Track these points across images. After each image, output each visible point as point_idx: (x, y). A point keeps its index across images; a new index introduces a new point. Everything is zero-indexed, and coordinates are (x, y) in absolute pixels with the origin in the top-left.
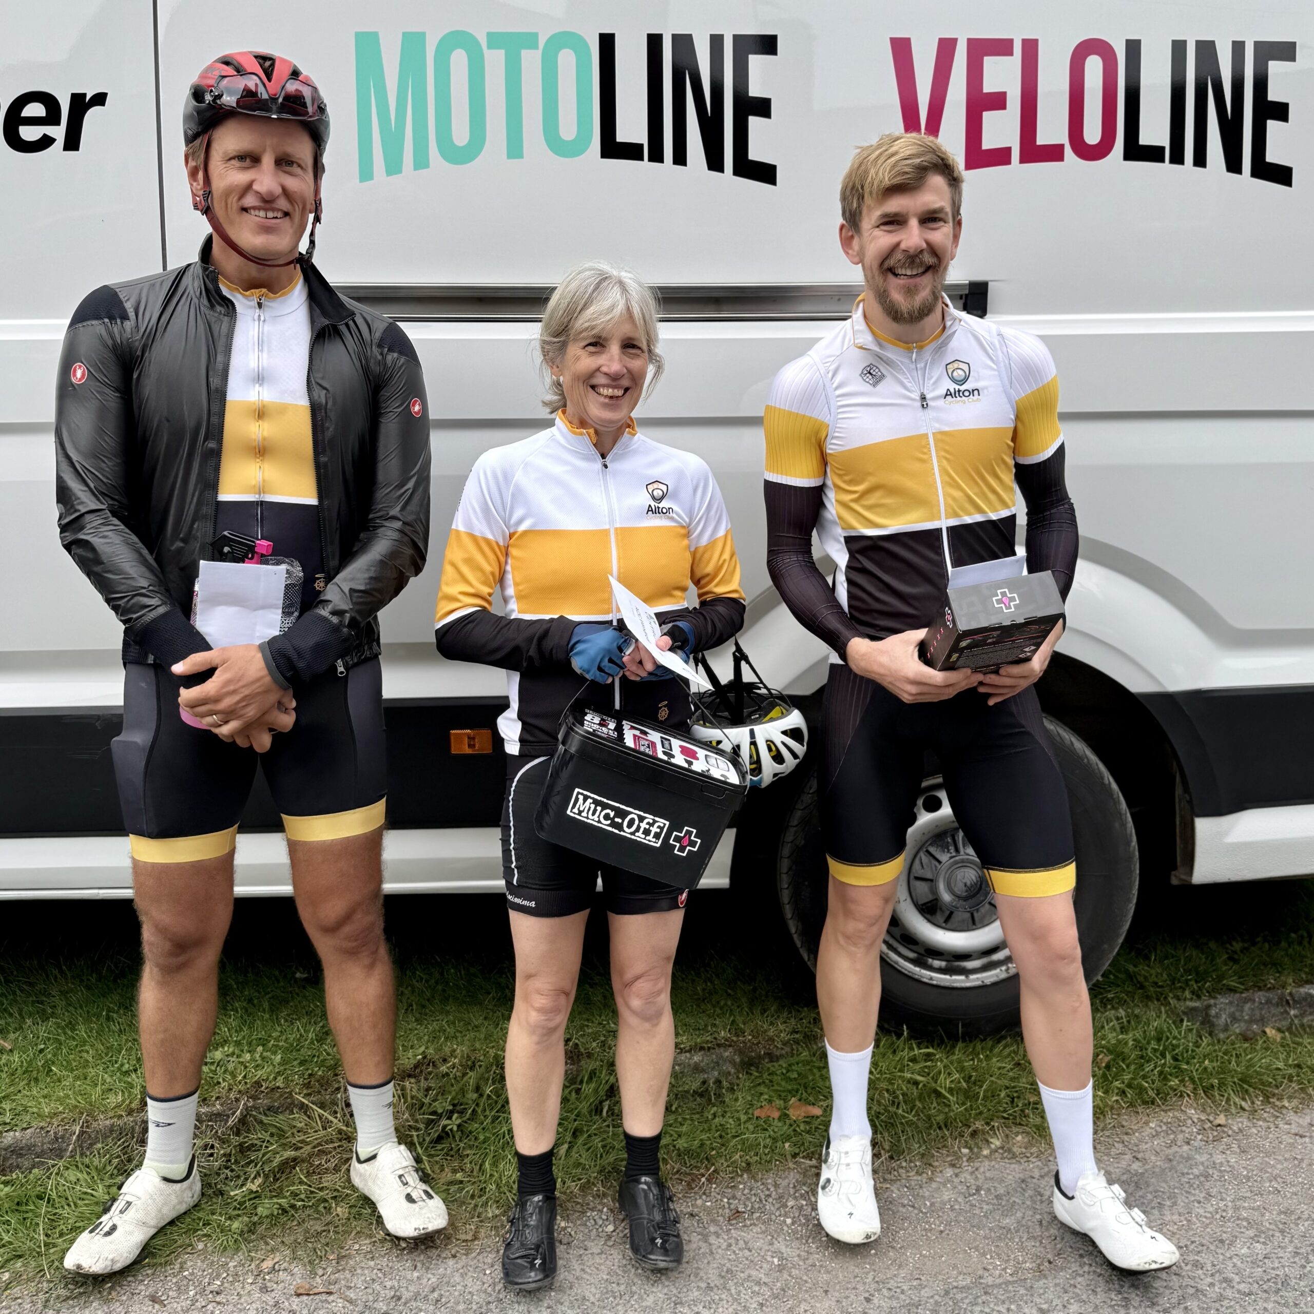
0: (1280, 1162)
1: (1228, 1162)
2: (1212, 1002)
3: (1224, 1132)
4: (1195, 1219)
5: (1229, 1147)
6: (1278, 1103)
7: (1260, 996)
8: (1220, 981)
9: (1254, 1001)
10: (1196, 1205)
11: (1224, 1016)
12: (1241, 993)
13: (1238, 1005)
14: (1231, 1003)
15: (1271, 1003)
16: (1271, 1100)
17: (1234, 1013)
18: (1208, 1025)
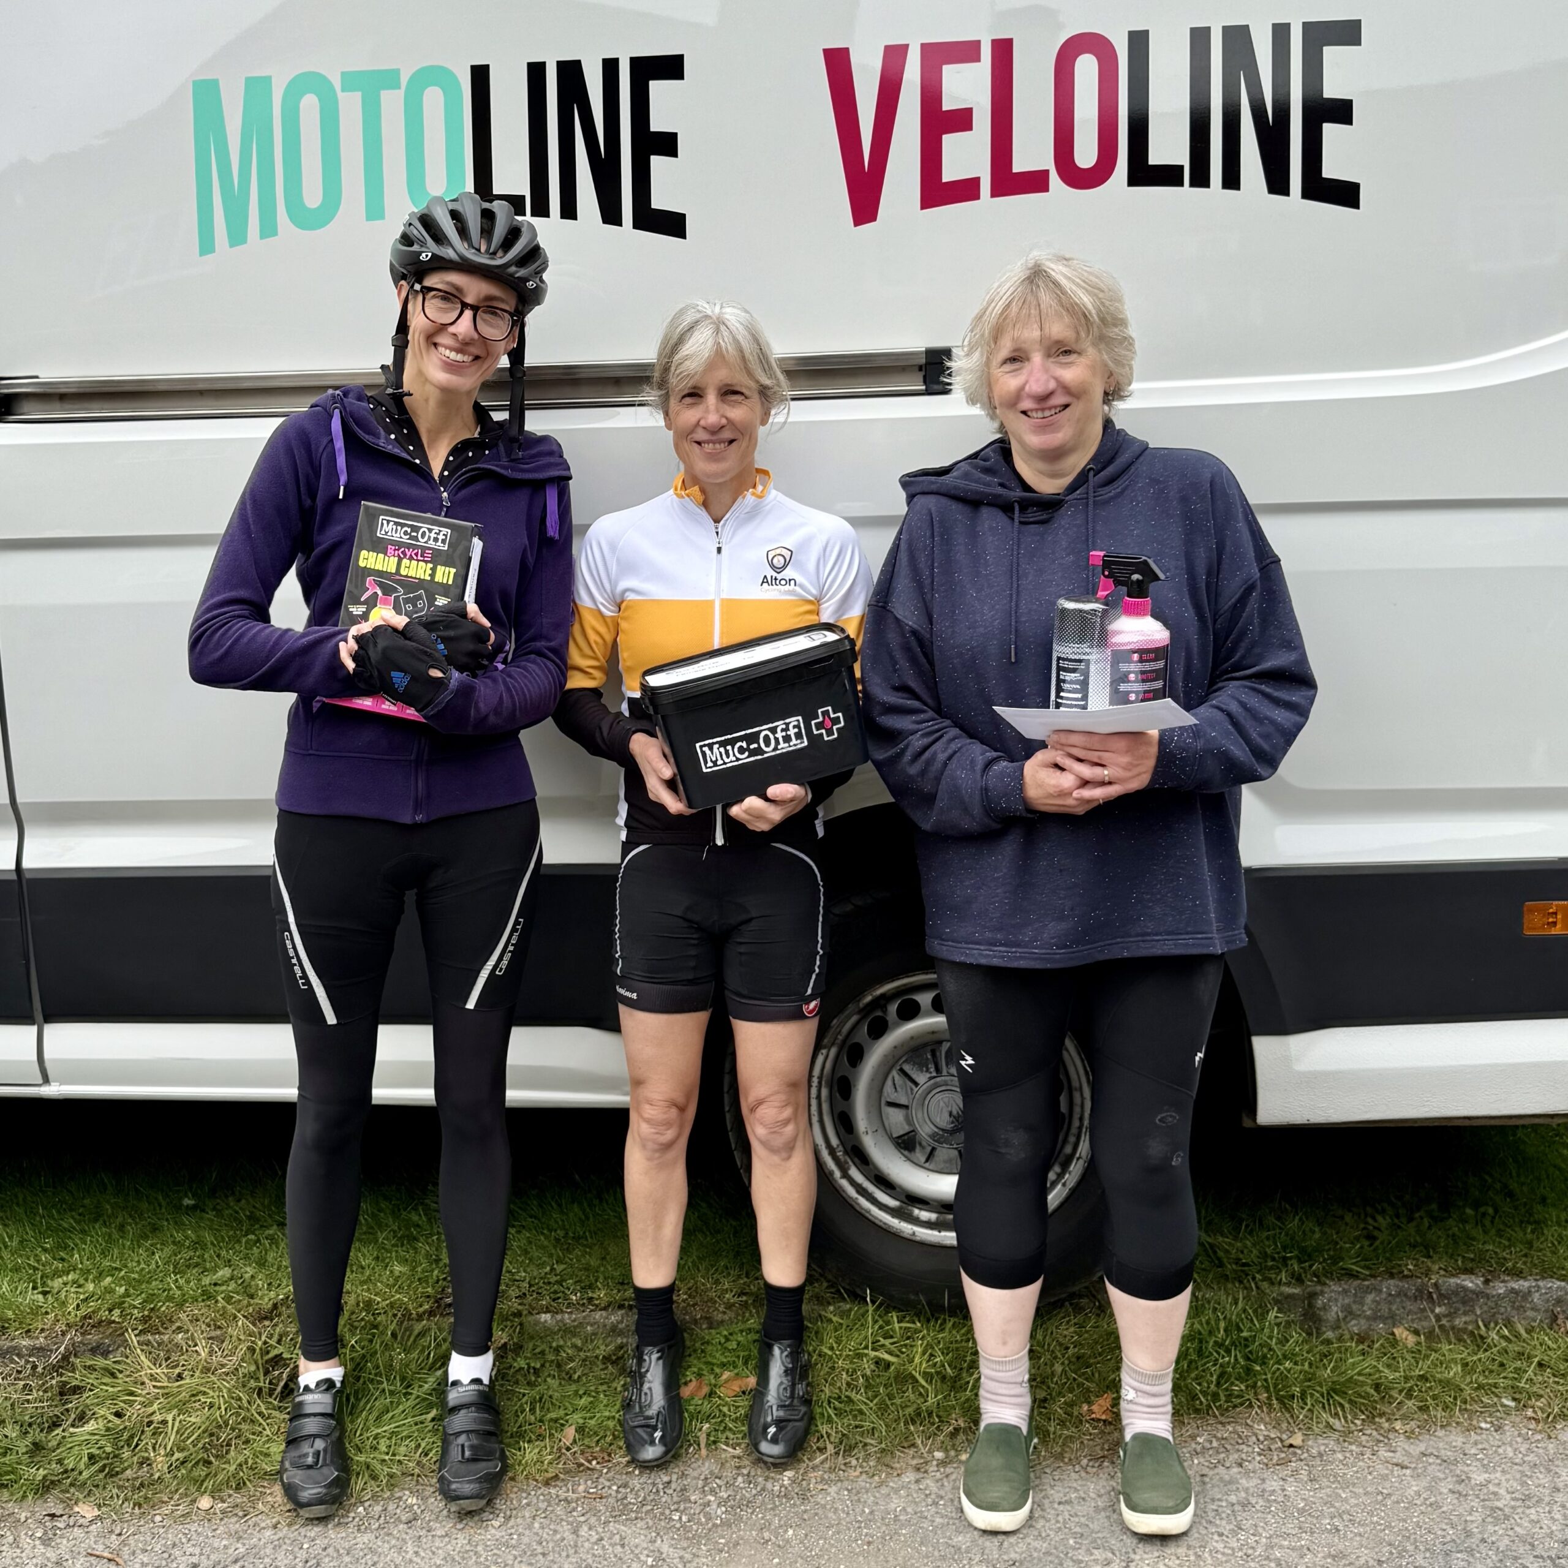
0: (1356, 1495)
1: (1283, 1490)
2: (1319, 1288)
3: (1295, 1454)
4: (1206, 1555)
5: (1296, 1471)
6: (1386, 1425)
7: (1391, 1285)
8: (1335, 1263)
9: (1381, 1291)
10: (1216, 1537)
11: (1335, 1309)
12: (1364, 1280)
13: (1355, 1295)
14: (1345, 1291)
15: (1406, 1295)
16: (1377, 1420)
17: (1349, 1305)
18: (1312, 1320)
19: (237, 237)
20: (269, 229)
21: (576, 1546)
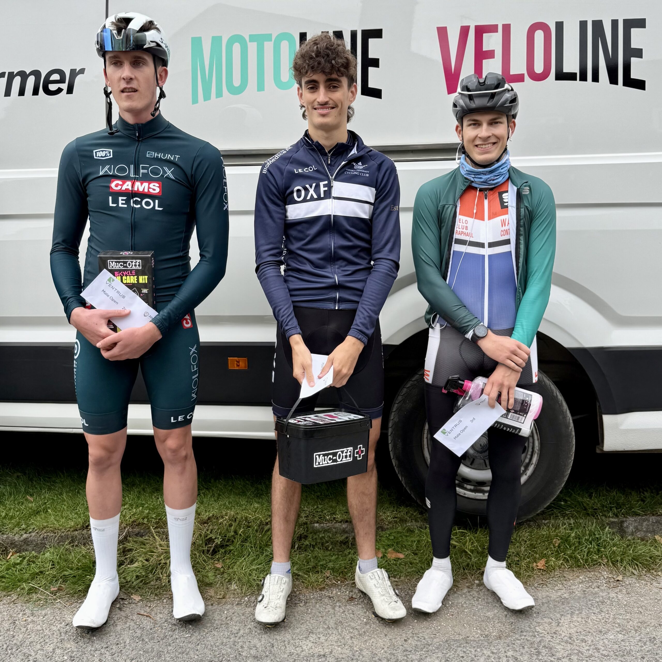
0: (647, 600)
1: (617, 597)
2: (625, 519)
3: (620, 584)
4: (590, 621)
5: (621, 591)
6: (655, 573)
7: (653, 519)
8: (630, 509)
9: (649, 521)
10: (592, 614)
11: (631, 527)
12: (642, 516)
13: (639, 522)
14: (635, 521)
15: (659, 522)
16: (651, 571)
17: (637, 526)
18: (622, 532)
19: (207, 97)
20: (219, 94)
21: (334, 614)
